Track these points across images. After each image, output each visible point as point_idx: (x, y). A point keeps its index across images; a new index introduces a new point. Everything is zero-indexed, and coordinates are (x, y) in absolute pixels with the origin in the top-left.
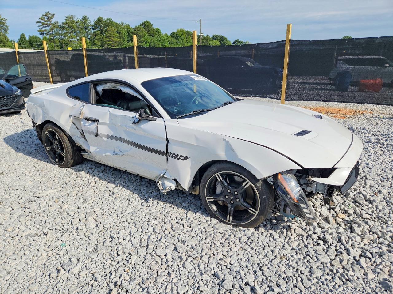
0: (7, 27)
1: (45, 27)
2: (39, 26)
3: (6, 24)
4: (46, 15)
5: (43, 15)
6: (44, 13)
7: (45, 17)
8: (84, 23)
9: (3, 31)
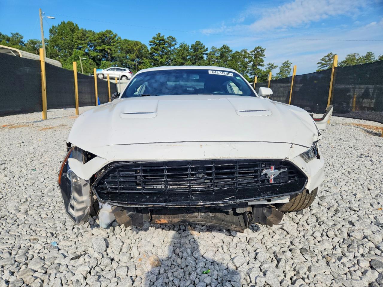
0: (290, 70)
1: (325, 67)
2: (318, 67)
3: (290, 67)
4: (328, 56)
5: (325, 56)
6: (327, 54)
7: (327, 58)
8: (366, 59)
9: (286, 73)
